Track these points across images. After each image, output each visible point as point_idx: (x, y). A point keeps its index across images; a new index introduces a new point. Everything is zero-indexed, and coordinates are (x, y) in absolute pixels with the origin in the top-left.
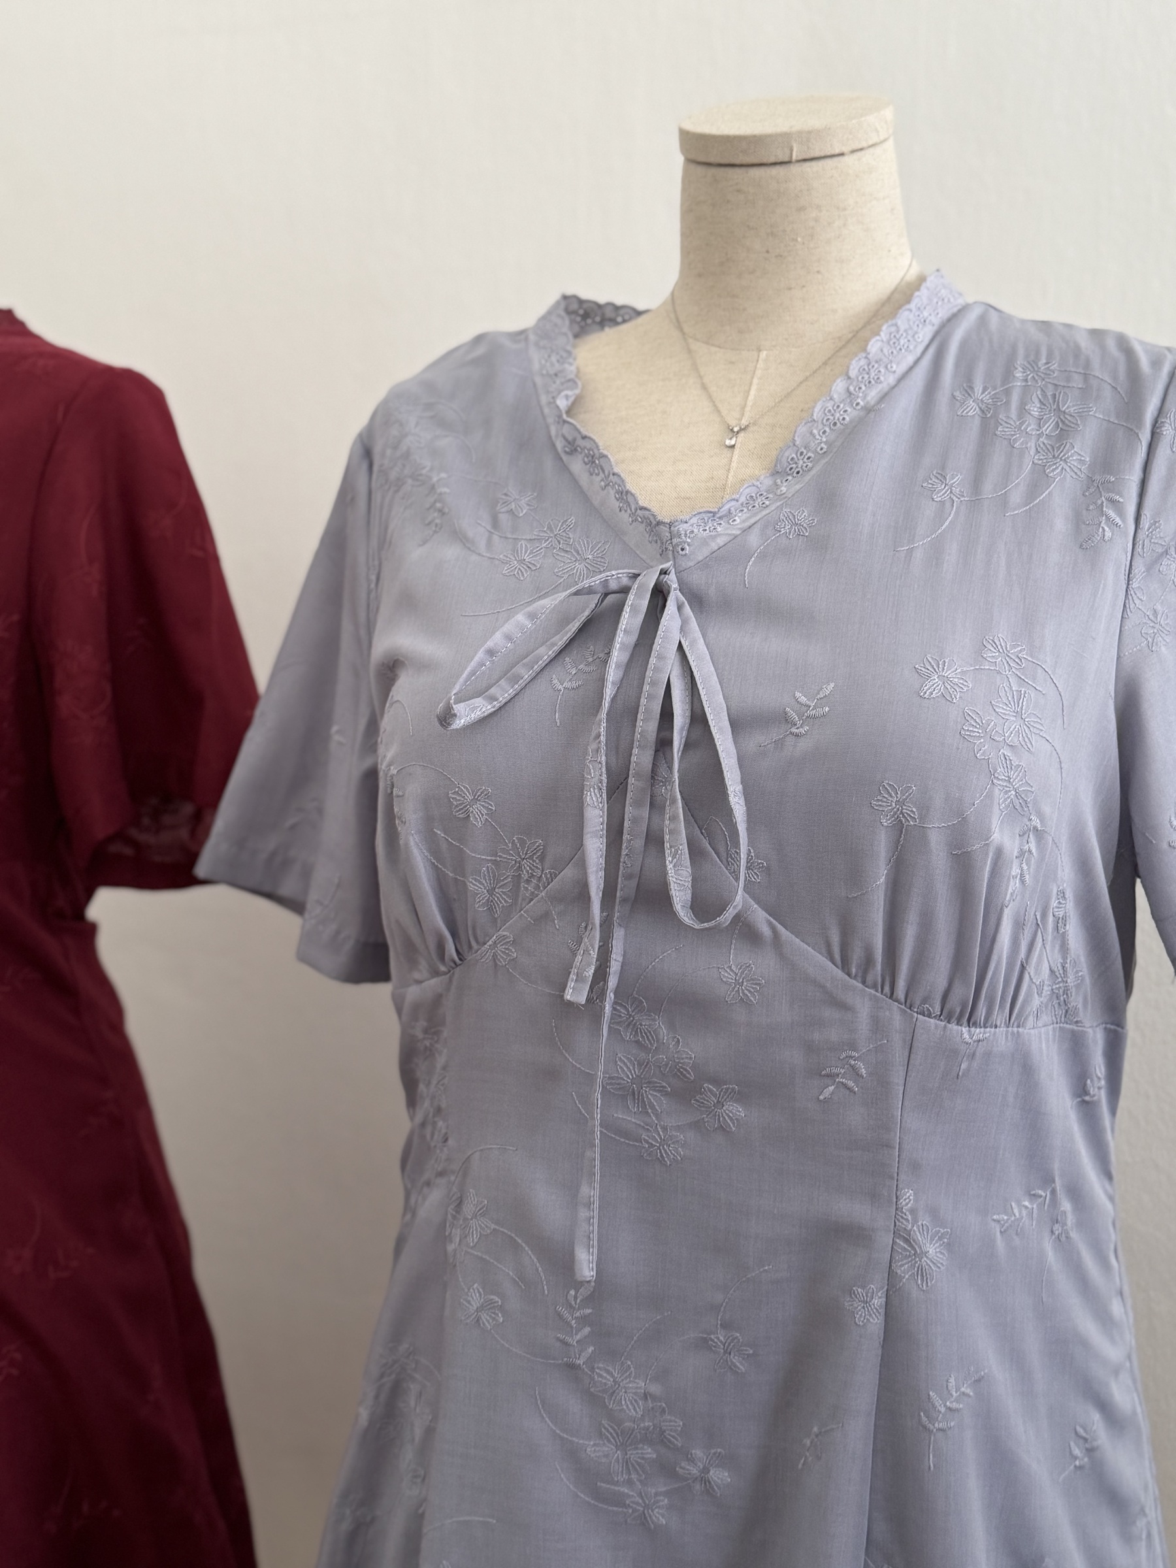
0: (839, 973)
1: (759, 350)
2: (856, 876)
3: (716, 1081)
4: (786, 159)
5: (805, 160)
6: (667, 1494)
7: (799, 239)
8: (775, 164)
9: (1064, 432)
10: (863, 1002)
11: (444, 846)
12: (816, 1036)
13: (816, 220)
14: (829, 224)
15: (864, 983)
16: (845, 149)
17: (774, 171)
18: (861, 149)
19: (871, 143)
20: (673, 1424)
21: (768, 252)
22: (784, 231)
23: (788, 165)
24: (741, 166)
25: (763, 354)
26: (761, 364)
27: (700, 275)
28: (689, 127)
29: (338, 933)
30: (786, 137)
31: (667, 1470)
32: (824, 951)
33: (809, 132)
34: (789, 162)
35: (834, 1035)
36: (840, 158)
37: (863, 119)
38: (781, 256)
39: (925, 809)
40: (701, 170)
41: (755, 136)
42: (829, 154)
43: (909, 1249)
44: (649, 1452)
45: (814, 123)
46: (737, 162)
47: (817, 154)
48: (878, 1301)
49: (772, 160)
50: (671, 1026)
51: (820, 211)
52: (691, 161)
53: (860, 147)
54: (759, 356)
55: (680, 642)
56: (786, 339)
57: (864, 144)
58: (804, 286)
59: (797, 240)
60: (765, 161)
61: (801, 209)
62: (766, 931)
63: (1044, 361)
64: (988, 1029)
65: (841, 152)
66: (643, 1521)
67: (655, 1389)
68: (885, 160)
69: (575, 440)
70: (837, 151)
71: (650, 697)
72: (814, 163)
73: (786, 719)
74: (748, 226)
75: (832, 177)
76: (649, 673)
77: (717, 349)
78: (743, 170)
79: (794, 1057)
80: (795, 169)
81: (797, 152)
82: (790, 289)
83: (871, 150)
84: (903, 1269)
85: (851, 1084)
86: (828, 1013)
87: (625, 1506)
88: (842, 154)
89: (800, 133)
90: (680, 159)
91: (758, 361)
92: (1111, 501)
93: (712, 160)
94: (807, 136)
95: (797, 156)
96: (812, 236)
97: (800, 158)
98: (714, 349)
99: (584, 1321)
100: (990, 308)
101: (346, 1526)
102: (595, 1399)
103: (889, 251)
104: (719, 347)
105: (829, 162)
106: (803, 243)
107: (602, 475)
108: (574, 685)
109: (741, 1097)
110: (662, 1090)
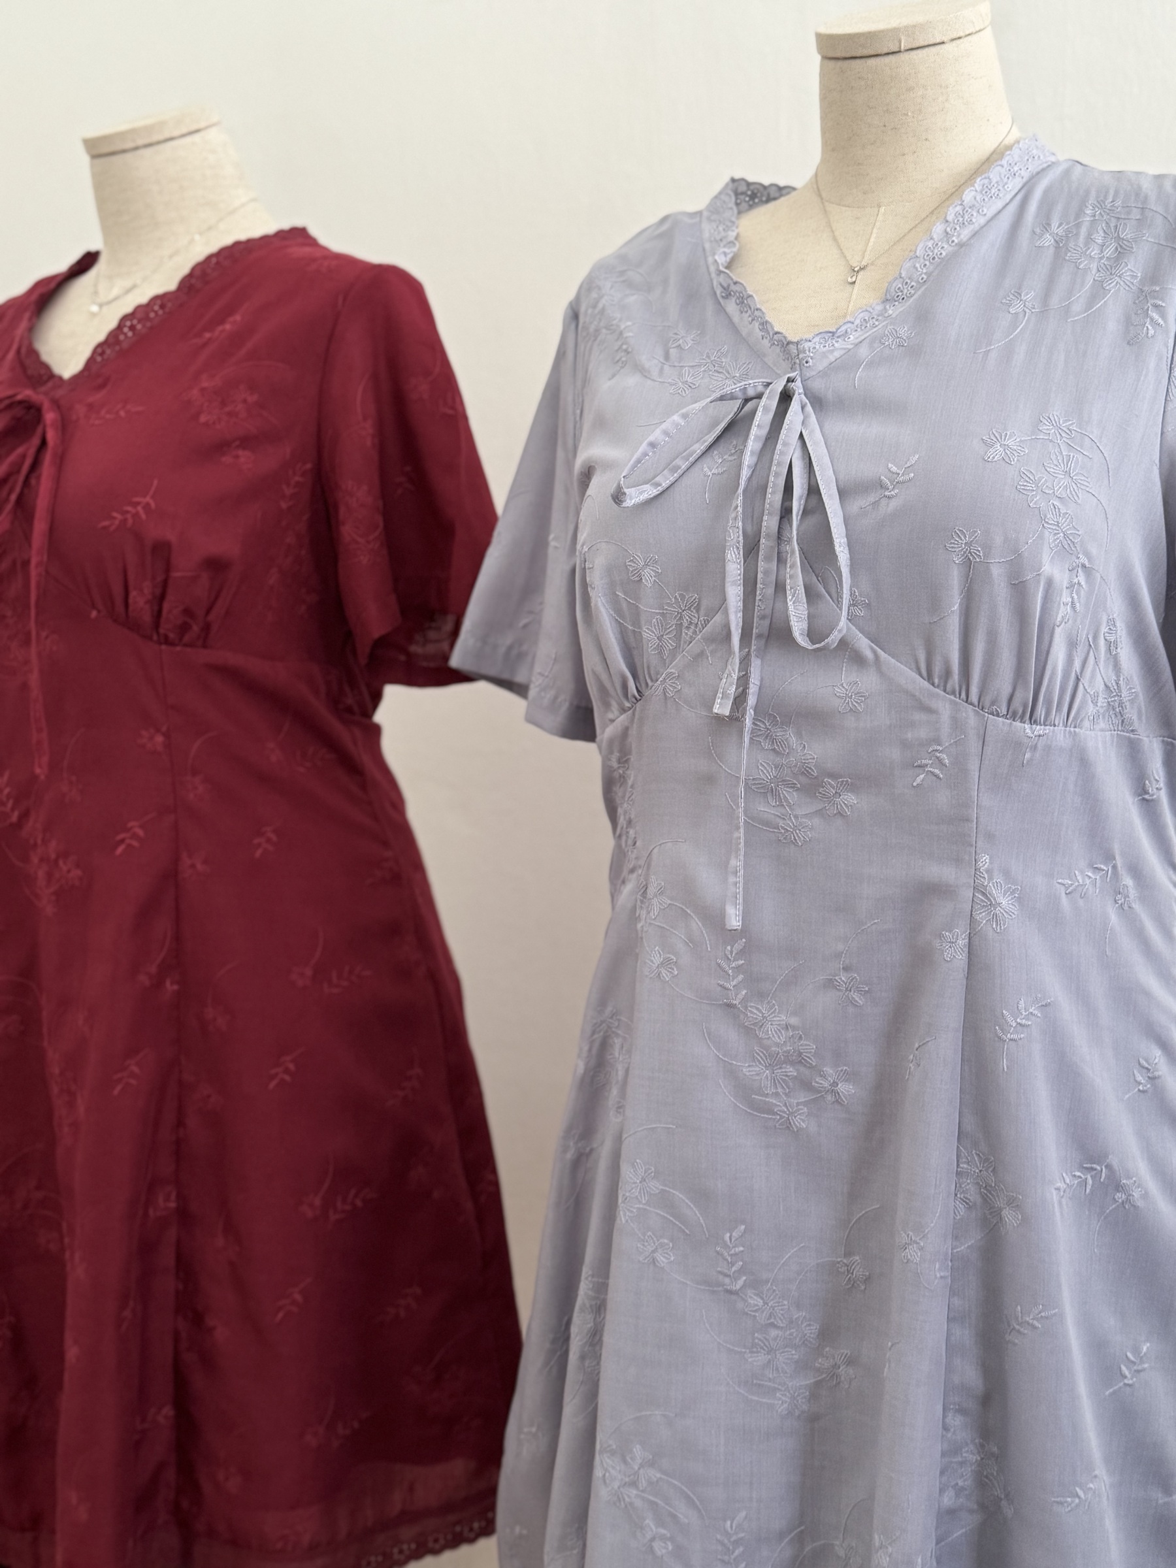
0: (926, 684)
1: (879, 206)
2: (935, 604)
3: (832, 775)
4: (896, 49)
5: (912, 49)
6: (805, 1104)
7: (909, 114)
8: (888, 54)
9: (1122, 252)
10: (944, 705)
11: (624, 605)
12: (909, 735)
13: (923, 97)
14: (934, 100)
15: (945, 691)
16: (945, 39)
17: (887, 59)
18: (960, 38)
19: (967, 33)
20: (808, 1046)
21: (885, 126)
22: (898, 108)
23: (898, 54)
24: (862, 57)
25: (882, 210)
26: (880, 217)
27: (833, 150)
28: (823, 30)
29: (556, 698)
30: (895, 31)
31: (806, 1085)
32: (913, 666)
33: (914, 26)
34: (900, 52)
35: (923, 733)
36: (942, 46)
37: (959, 13)
38: (896, 129)
39: (988, 549)
40: (832, 64)
41: (870, 33)
42: (931, 43)
43: (986, 901)
44: (791, 1070)
45: (920, 19)
46: (858, 55)
47: (922, 43)
48: (962, 942)
49: (886, 50)
50: (799, 735)
51: (927, 90)
52: (825, 58)
53: (958, 36)
54: (879, 211)
55: (801, 432)
56: (901, 196)
57: (962, 34)
58: (915, 152)
59: (907, 115)
60: (879, 52)
61: (910, 89)
62: (869, 654)
63: (1111, 200)
64: (1048, 727)
65: (941, 41)
66: (788, 1126)
67: (794, 1021)
68: (985, 45)
69: (729, 286)
70: (938, 41)
71: (777, 475)
72: (919, 51)
73: (882, 486)
74: (868, 106)
75: (935, 61)
76: (776, 457)
77: (847, 208)
78: (863, 61)
79: (894, 754)
80: (905, 57)
81: (905, 43)
82: (904, 155)
83: (969, 37)
84: (981, 916)
85: (937, 771)
86: (918, 716)
87: (775, 1114)
88: (943, 43)
89: (906, 28)
90: (817, 58)
91: (878, 215)
92: (1156, 306)
93: (838, 55)
94: (910, 30)
95: (905, 46)
96: (920, 110)
97: (906, 48)
98: (844, 208)
99: (738, 969)
100: (1077, 164)
101: (569, 1155)
102: (749, 1031)
103: (988, 120)
104: (849, 207)
105: (932, 49)
106: (913, 117)
107: (749, 312)
108: (720, 470)
109: (853, 788)
110: (793, 786)
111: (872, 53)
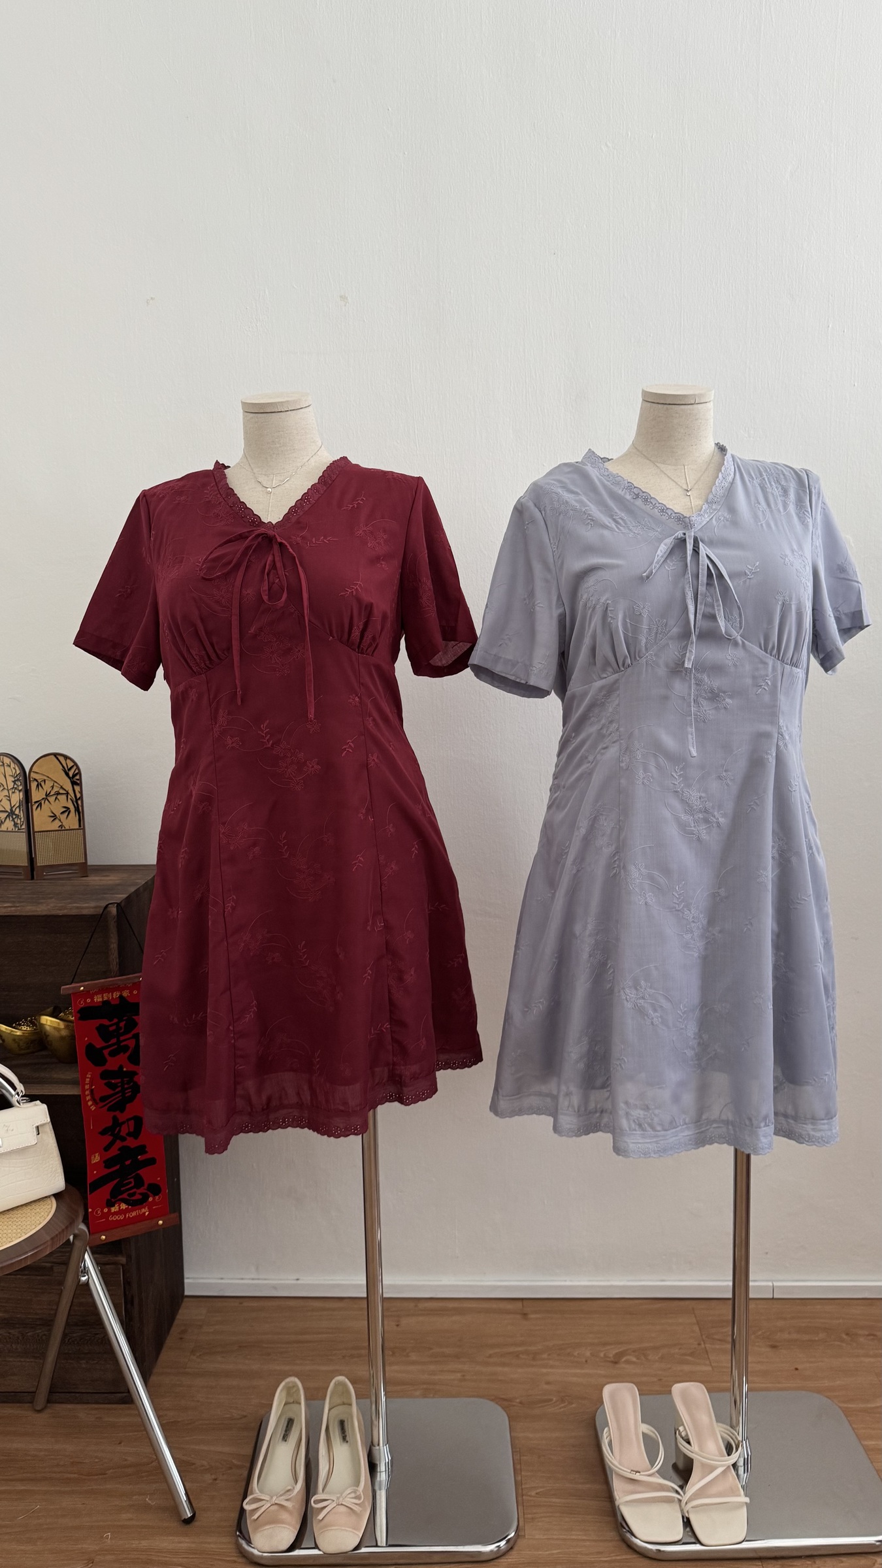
0: (764, 653)
1: (684, 466)
2: (770, 622)
3: (724, 692)
6: (705, 829)
10: (770, 661)
12: (756, 674)
13: (701, 423)
14: (704, 424)
15: (771, 655)
17: (689, 406)
20: (709, 805)
21: (686, 433)
22: (691, 426)
24: (678, 405)
25: (686, 467)
26: (686, 470)
28: (647, 390)
30: (695, 395)
31: (706, 821)
32: (758, 645)
34: (694, 404)
35: (763, 673)
36: (705, 403)
38: (690, 435)
39: (791, 599)
41: (684, 395)
42: (703, 401)
43: (782, 738)
44: (701, 816)
47: (700, 402)
48: (774, 754)
49: (689, 403)
50: (709, 676)
51: (702, 420)
52: (647, 402)
54: (684, 468)
55: (707, 554)
56: (692, 462)
58: (696, 445)
59: (695, 430)
60: (687, 403)
61: (696, 419)
62: (740, 642)
64: (799, 669)
66: (699, 839)
67: (703, 795)
71: (702, 570)
72: (701, 405)
73: (745, 574)
74: (679, 425)
75: (705, 409)
76: (700, 562)
77: (667, 465)
79: (749, 681)
80: (695, 406)
81: (697, 400)
82: (693, 446)
84: (781, 743)
85: (766, 688)
86: (761, 666)
87: (694, 834)
89: (698, 394)
90: (641, 402)
94: (701, 395)
96: (699, 428)
97: (697, 403)
99: (680, 776)
102: (683, 801)
104: (669, 465)
106: (697, 431)
108: (674, 568)
109: (731, 697)
110: (705, 698)
111: (684, 403)
